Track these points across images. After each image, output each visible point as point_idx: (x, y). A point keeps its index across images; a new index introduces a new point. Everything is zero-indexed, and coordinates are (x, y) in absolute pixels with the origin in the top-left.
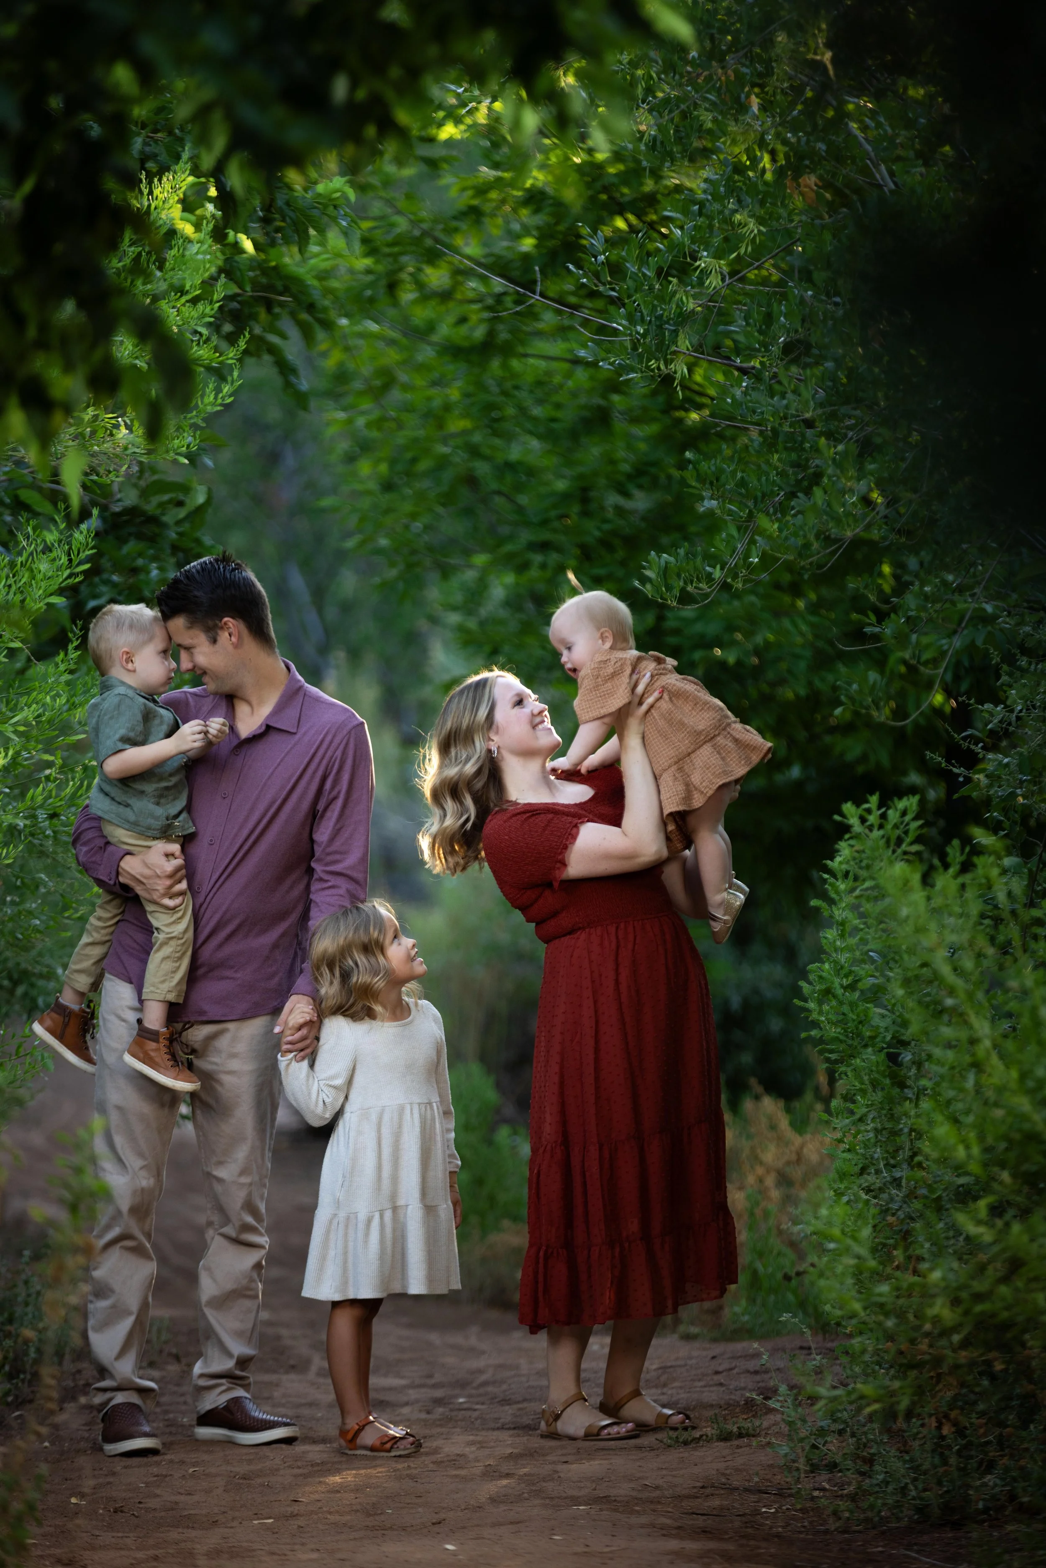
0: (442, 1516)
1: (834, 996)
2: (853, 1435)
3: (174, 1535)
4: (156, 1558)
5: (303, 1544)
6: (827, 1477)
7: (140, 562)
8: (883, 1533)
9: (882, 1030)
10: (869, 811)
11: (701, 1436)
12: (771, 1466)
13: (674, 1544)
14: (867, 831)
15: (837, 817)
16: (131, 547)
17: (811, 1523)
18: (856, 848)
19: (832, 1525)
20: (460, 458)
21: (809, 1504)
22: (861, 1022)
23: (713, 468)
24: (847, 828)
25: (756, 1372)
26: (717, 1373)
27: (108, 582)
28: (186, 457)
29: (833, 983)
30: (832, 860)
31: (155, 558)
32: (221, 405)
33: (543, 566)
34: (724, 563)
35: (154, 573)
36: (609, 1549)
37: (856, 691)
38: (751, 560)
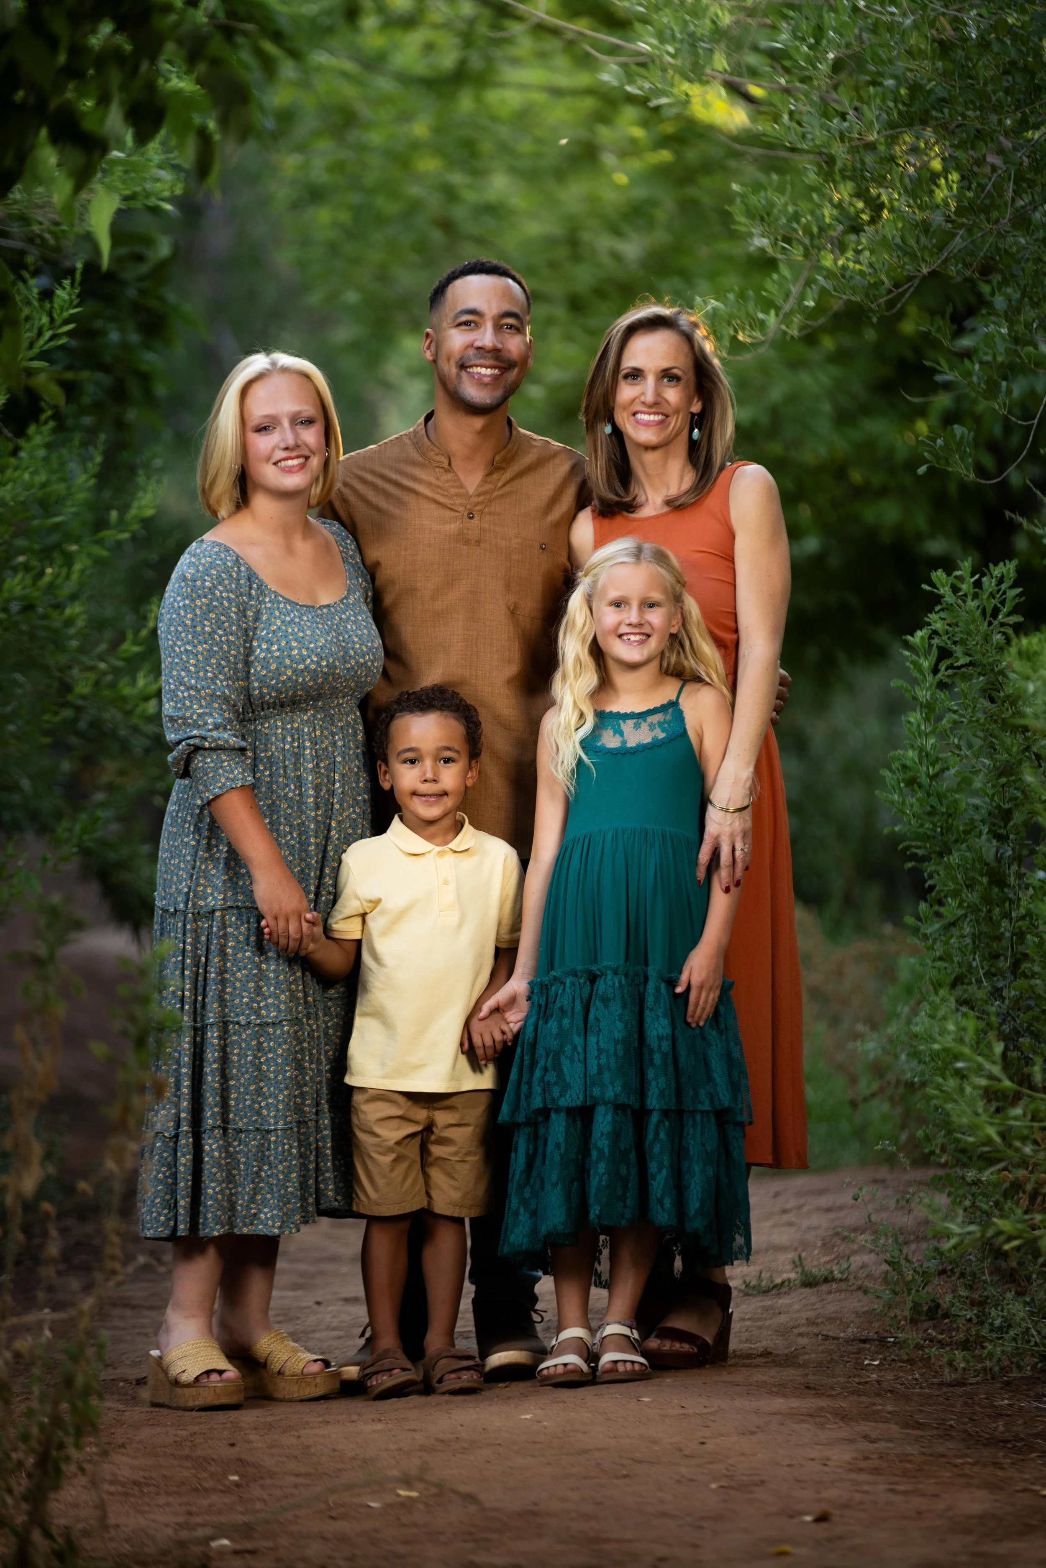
1: (921, 787)
2: (962, 1275)
6: (931, 1323)
7: (98, 324)
8: (1008, 1384)
10: (960, 579)
11: (783, 1283)
12: (866, 1313)
13: (779, 1403)
14: (960, 602)
15: (925, 587)
18: (948, 621)
19: (948, 1375)
20: (434, 202)
22: (950, 816)
23: (763, 202)
24: (938, 599)
25: (829, 1210)
26: (785, 1211)
29: (918, 771)
30: (912, 636)
31: (115, 319)
34: (778, 309)
35: (114, 336)
36: (706, 1411)
37: (941, 446)
38: (806, 303)
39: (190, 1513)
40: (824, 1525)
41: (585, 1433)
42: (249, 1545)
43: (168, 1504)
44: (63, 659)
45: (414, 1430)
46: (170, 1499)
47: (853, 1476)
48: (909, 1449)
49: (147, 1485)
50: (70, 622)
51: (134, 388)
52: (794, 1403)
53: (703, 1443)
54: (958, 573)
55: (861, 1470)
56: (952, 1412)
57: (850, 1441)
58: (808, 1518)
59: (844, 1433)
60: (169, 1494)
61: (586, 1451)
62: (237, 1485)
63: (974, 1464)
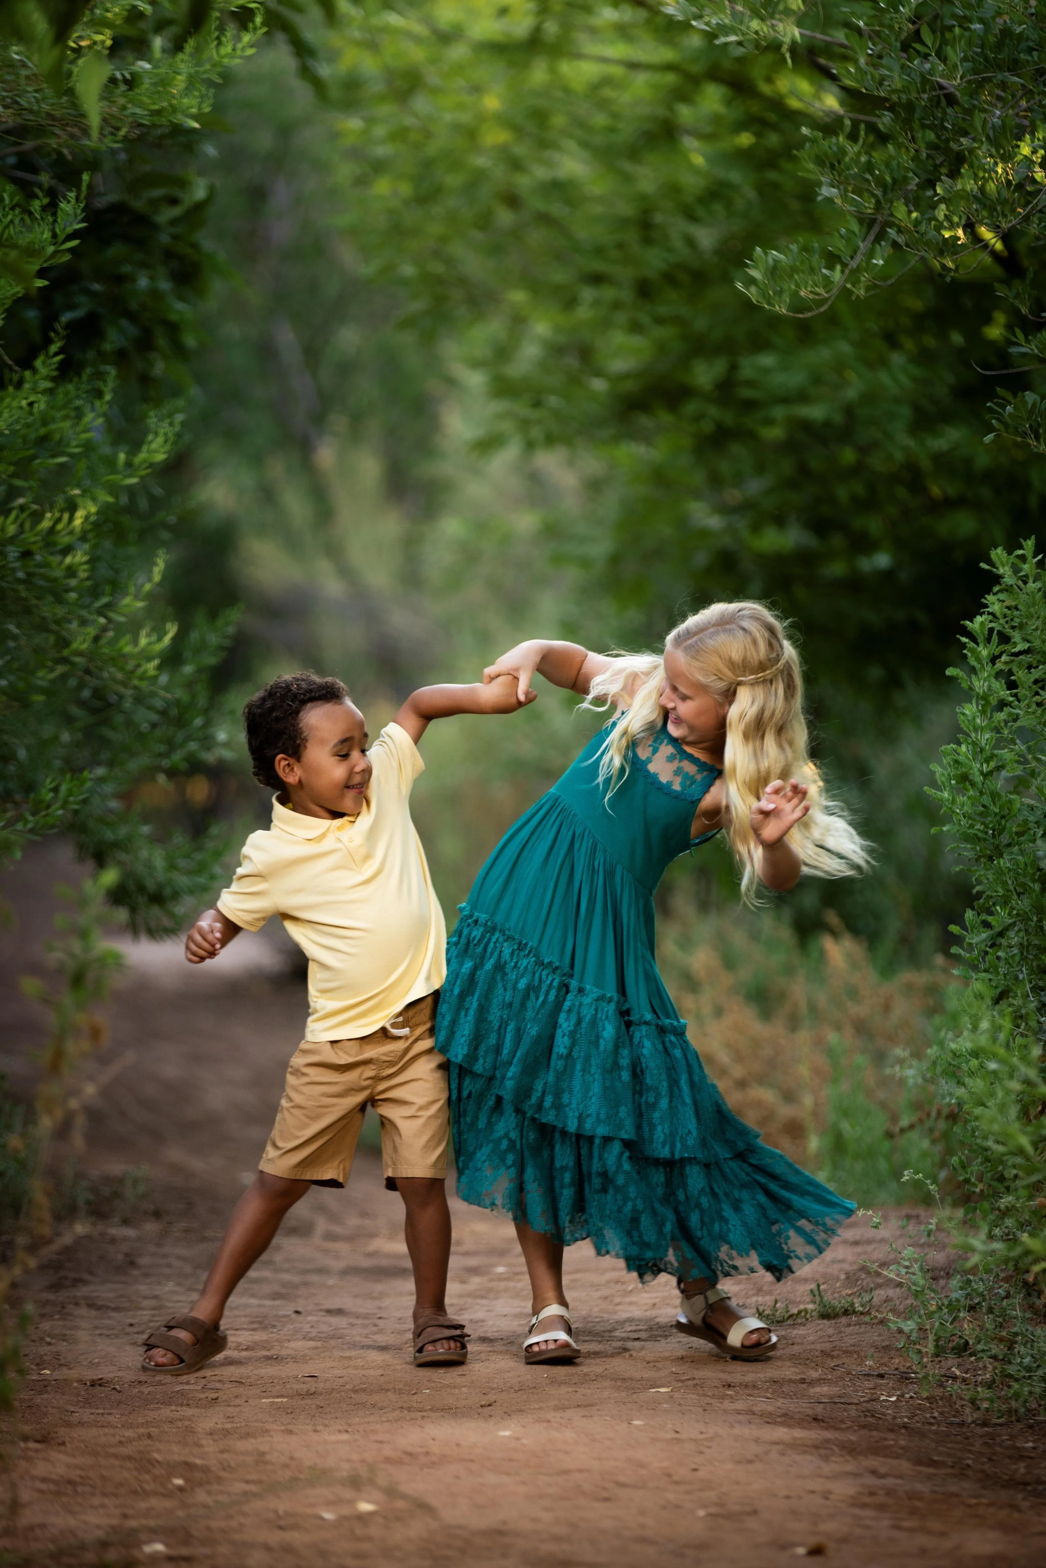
0: (491, 1397)
1: (973, 784)
2: (990, 1310)
3: (166, 1412)
4: (149, 1436)
5: (326, 1426)
6: (956, 1361)
7: (126, 269)
8: (1031, 1427)
9: (1031, 825)
10: (1023, 558)
11: (800, 1312)
12: (886, 1348)
13: (782, 1433)
14: (1020, 583)
15: (983, 565)
16: (116, 250)
17: (941, 1413)
18: (1007, 604)
19: (969, 1415)
20: (499, 173)
21: (939, 1392)
22: (1003, 817)
23: (835, 149)
24: (997, 579)
25: (856, 1243)
27: (87, 292)
28: (197, 121)
29: (971, 768)
30: (972, 621)
31: (145, 265)
32: (241, 57)
33: (596, 303)
34: (844, 265)
35: (143, 282)
36: (703, 1436)
37: (1010, 414)
38: (875, 261)
39: (125, 1516)
40: (817, 1559)
41: (567, 1453)
42: (184, 1551)
43: (103, 1506)
44: (60, 611)
45: (381, 1442)
46: (106, 1501)
47: (857, 1511)
48: (919, 1487)
49: (82, 1484)
50: (71, 572)
51: (161, 341)
52: (799, 1433)
53: (695, 1470)
54: (1020, 552)
55: (864, 1506)
56: (970, 1451)
57: (856, 1475)
58: (801, 1551)
59: (849, 1468)
60: (104, 1495)
61: (566, 1472)
62: (181, 1489)
63: (990, 1505)
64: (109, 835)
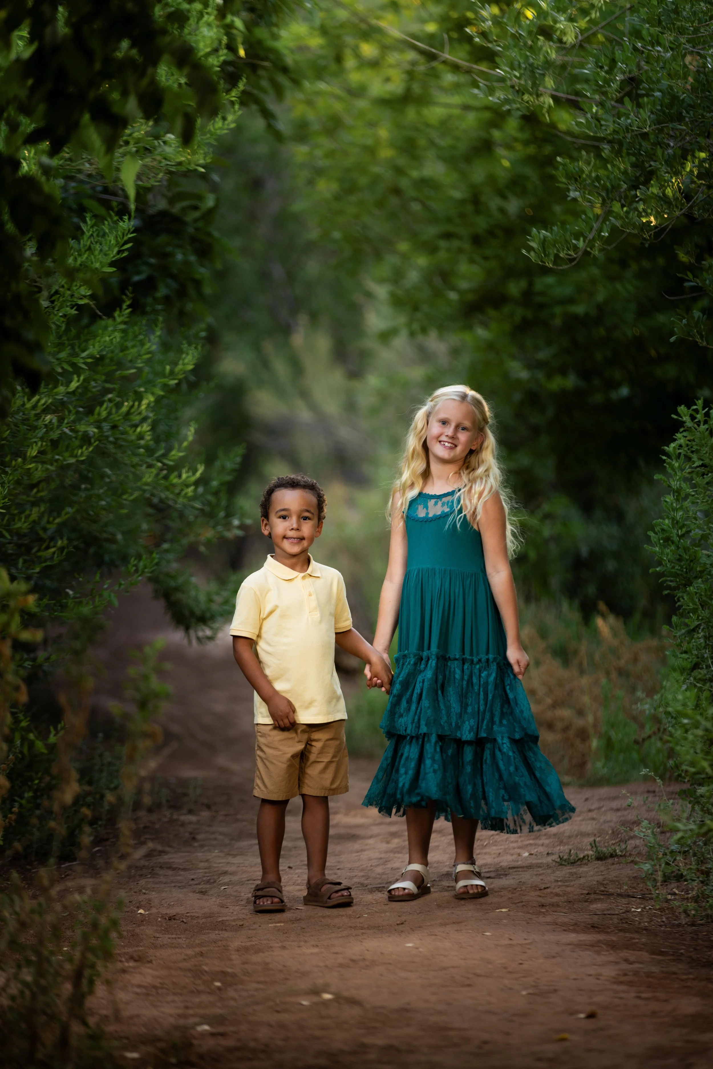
0: (403, 918)
1: (673, 542)
2: (695, 855)
3: (213, 935)
4: (201, 954)
5: (306, 942)
6: (676, 885)
7: (169, 249)
9: (708, 566)
10: (697, 411)
11: (584, 857)
12: (635, 877)
13: (573, 937)
14: (696, 426)
15: (674, 416)
16: (162, 239)
17: (667, 918)
18: (688, 438)
19: (683, 920)
20: (388, 175)
21: (665, 905)
22: (691, 561)
23: (577, 169)
24: (682, 424)
25: (618, 810)
26: (590, 811)
27: (147, 264)
28: (203, 168)
29: (672, 533)
30: (669, 446)
31: (180, 246)
32: (227, 129)
33: (448, 250)
34: (585, 238)
35: (179, 257)
36: (527, 942)
37: (685, 325)
38: (603, 234)
39: (187, 1008)
40: (592, 1020)
41: (445, 956)
42: (221, 1029)
43: (174, 1001)
44: (136, 460)
45: (337, 953)
46: (176, 998)
47: (615, 987)
48: (654, 969)
49: (162, 988)
50: (141, 437)
51: (192, 291)
52: (583, 937)
53: (521, 964)
54: (695, 407)
55: (621, 983)
56: (684, 945)
57: (616, 963)
58: (582, 1016)
59: (612, 958)
60: (175, 994)
61: (445, 968)
62: (219, 989)
63: (694, 979)
64: (173, 584)
